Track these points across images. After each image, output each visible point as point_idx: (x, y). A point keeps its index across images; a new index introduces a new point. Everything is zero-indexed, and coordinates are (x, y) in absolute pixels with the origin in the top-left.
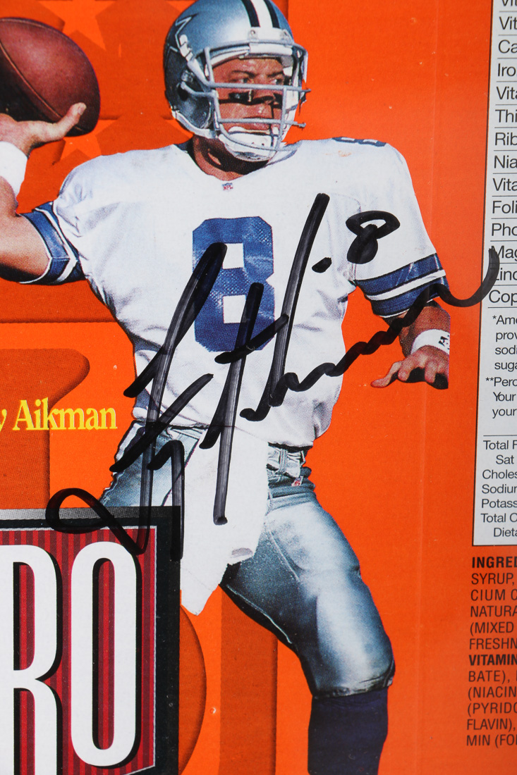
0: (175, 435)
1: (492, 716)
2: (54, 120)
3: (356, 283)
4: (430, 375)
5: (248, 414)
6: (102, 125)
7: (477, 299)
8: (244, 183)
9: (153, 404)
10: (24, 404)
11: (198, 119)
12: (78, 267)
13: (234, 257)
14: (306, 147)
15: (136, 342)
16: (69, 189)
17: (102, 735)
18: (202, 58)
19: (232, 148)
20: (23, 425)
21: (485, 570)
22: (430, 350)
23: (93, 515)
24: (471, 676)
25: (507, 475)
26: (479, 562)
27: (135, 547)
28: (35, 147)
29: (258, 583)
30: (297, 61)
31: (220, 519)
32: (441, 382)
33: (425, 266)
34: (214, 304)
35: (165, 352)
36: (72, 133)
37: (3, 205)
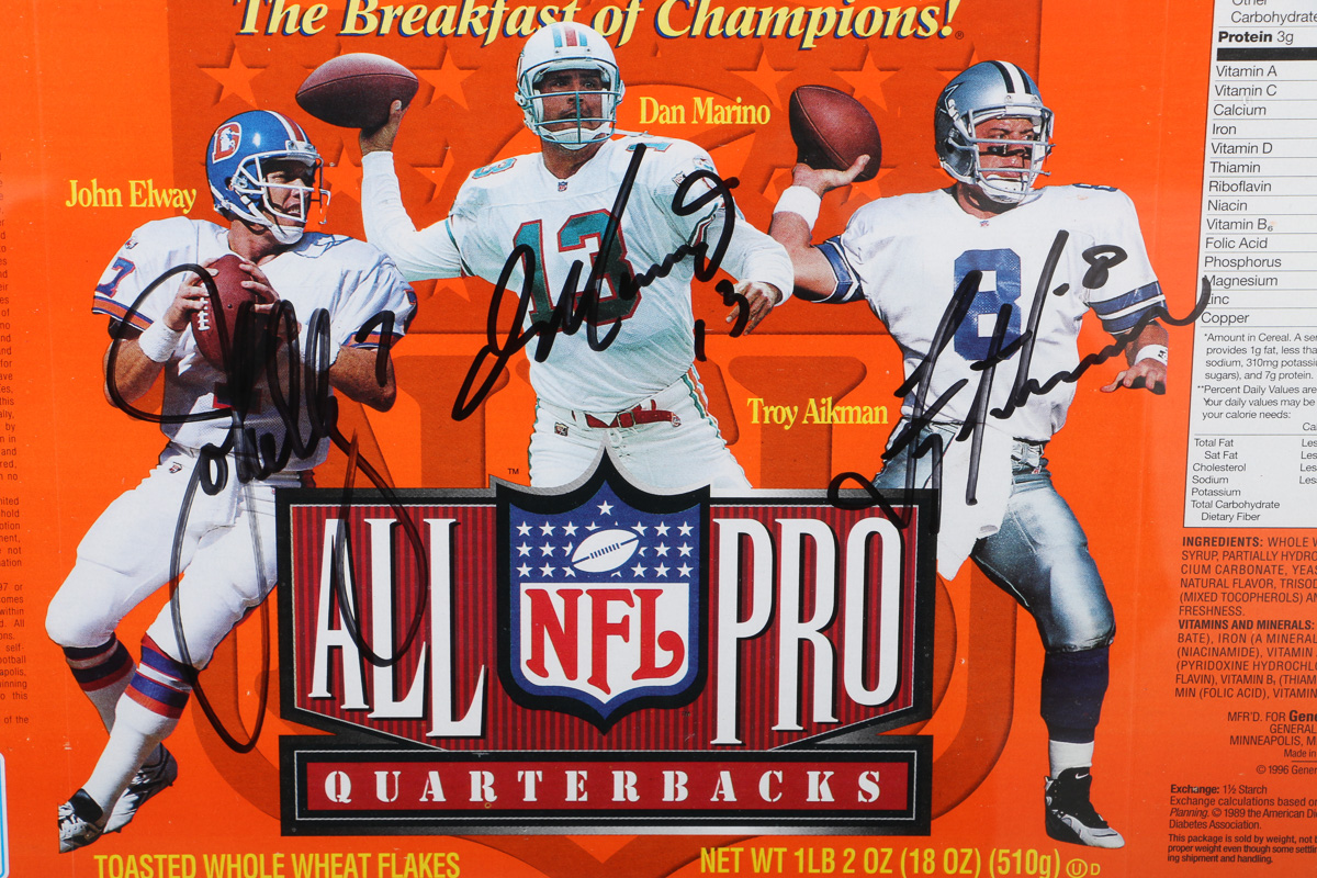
0: (935, 430)
1: (1198, 672)
2: (843, 169)
3: (1089, 305)
4: (1150, 383)
5: (997, 413)
6: (882, 172)
7: (1191, 319)
8: (998, 220)
9: (918, 404)
10: (812, 401)
11: (961, 168)
12: (859, 289)
13: (988, 283)
14: (1050, 192)
15: (906, 351)
16: (854, 225)
17: (870, 679)
18: (966, 118)
19: (989, 192)
20: (811, 419)
21: (1194, 548)
22: (1150, 361)
23: (867, 495)
24: (1180, 637)
25: (1215, 468)
26: (1189, 541)
27: (900, 522)
28: (827, 191)
29: (1002, 555)
30: (1044, 121)
31: (971, 500)
32: (1159, 388)
33: (1149, 291)
34: (970, 321)
35: (929, 360)
36: (858, 179)
37: (800, 238)
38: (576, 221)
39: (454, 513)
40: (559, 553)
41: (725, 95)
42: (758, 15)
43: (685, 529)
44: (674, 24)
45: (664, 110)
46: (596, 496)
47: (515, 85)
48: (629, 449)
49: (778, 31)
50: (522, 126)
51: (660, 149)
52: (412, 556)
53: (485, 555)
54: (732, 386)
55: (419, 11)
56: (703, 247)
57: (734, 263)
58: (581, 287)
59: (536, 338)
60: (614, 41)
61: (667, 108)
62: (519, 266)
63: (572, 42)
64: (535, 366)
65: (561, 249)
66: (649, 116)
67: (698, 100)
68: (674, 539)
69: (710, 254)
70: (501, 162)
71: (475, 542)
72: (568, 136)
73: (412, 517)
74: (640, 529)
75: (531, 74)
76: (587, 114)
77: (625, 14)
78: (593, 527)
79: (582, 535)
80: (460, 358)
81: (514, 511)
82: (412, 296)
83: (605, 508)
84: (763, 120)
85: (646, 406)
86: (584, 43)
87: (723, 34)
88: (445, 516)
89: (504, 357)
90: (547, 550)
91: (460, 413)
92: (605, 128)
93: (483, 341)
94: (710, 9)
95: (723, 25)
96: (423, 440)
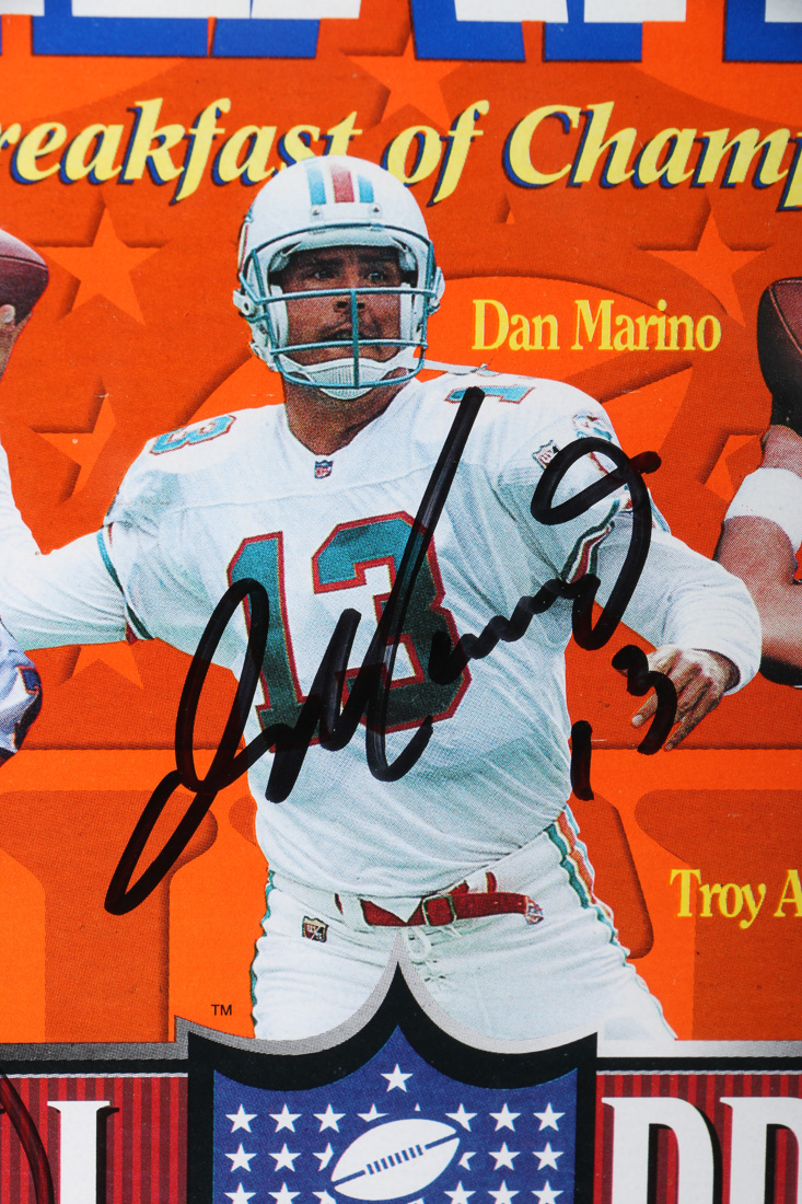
10: (792, 875)
20: (789, 908)
37: (775, 565)
38: (346, 534)
39: (107, 1090)
40: (306, 1164)
41: (636, 296)
42: (701, 144)
43: (549, 1118)
44: (539, 160)
45: (520, 324)
46: (379, 1056)
47: (234, 277)
48: (443, 966)
49: (738, 174)
50: (247, 355)
51: (510, 397)
52: (26, 1173)
53: (165, 1169)
54: (643, 846)
55: (50, 135)
56: (589, 583)
57: (649, 613)
58: (356, 660)
59: (268, 758)
60: (425, 193)
61: (525, 322)
62: (238, 621)
63: (344, 194)
64: (265, 810)
65: (320, 587)
66: (491, 335)
67: (583, 306)
68: (526, 1137)
69: (602, 597)
70: (205, 423)
71: (146, 1145)
72: (335, 374)
73: (25, 1098)
74: (463, 1117)
75: (265, 256)
76: (378, 332)
77: (447, 143)
78: (372, 1115)
79: (352, 1129)
80: (122, 794)
81: (222, 1086)
82: (32, 678)
83: (397, 1079)
84: (708, 343)
85: (478, 884)
86: (368, 197)
87: (634, 180)
88: (90, 1095)
89: (206, 793)
90: (285, 1159)
91: (121, 899)
92: (406, 358)
93: (167, 762)
94: (609, 133)
95: (635, 162)
96: (49, 953)
